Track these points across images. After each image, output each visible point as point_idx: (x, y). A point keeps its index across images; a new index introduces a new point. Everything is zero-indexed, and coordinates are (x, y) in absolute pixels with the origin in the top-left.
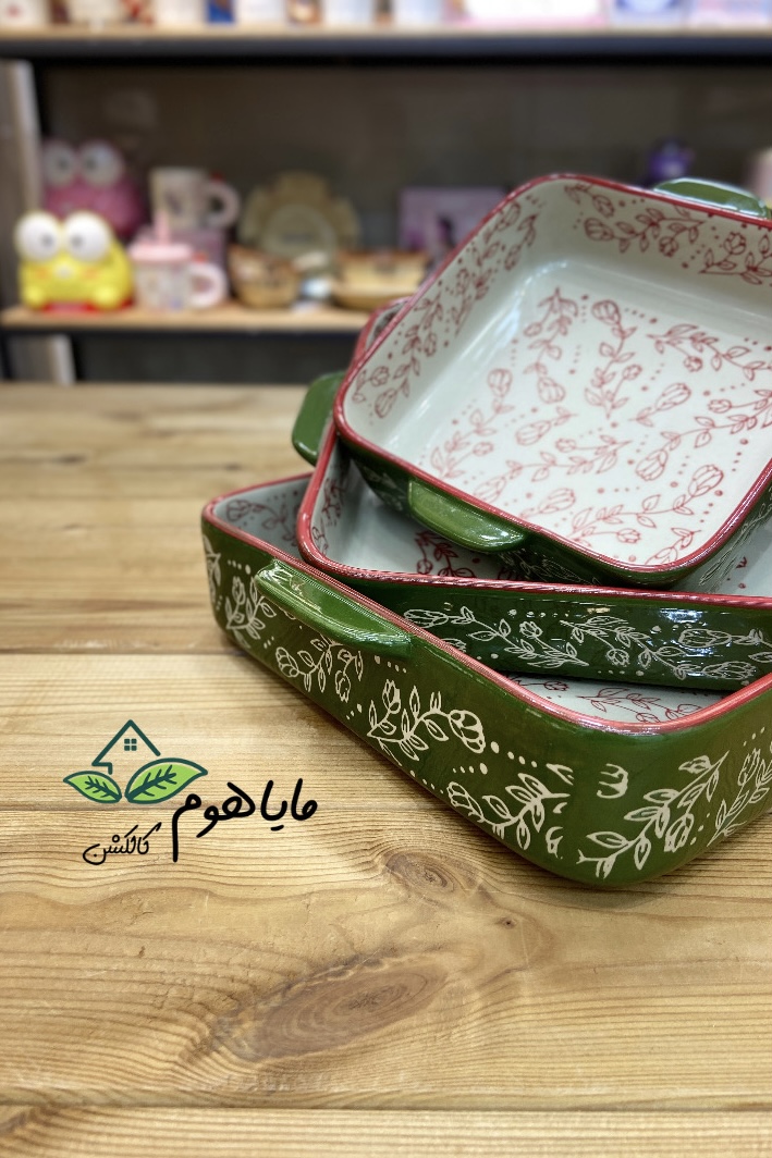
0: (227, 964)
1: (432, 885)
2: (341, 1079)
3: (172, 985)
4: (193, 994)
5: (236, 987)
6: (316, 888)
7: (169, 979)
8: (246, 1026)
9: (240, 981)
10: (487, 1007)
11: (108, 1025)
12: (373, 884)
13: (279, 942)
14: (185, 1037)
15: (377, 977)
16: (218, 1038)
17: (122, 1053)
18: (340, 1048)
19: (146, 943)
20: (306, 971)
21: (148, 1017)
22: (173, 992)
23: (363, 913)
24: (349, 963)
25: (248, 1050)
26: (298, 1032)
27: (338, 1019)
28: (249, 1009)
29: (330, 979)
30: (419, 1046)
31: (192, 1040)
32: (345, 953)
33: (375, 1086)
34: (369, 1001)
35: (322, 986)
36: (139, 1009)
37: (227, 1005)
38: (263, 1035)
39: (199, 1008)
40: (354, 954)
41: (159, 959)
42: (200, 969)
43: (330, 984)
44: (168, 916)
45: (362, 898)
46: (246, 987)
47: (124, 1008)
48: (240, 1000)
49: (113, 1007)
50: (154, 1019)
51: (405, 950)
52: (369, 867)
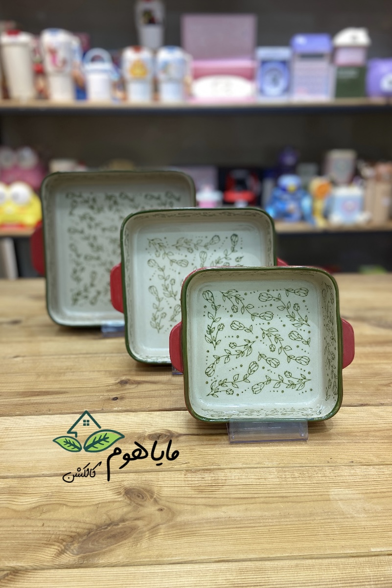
0: (70, 527)
1: (139, 499)
2: (103, 559)
3: (53, 534)
4: (59, 537)
5: (73, 534)
6: (101, 502)
7: (51, 532)
8: (75, 545)
9: (74, 532)
11: (33, 547)
12: (120, 499)
13: (87, 519)
14: (57, 549)
15: (118, 528)
16: (67, 549)
17: (37, 555)
18: (104, 550)
19: (45, 522)
20: (95, 528)
21: (45, 544)
22: (53, 536)
23: (115, 509)
24: (109, 525)
25: (75, 552)
26: (91, 546)
27: (103, 542)
28: (77, 540)
29: (102, 530)
30: (127, 548)
31: (59, 550)
32: (108, 522)
33: (113, 560)
35: (100, 533)
36: (43, 542)
37: (69, 539)
38: (80, 548)
39: (61, 541)
40: (111, 522)
41: (49, 526)
42: (61, 529)
43: (102, 532)
44: (52, 513)
45: (116, 504)
46: (76, 534)
47: (38, 542)
48: (74, 538)
49: (34, 541)
50: (47, 544)
51: (127, 520)
52: (119, 493)
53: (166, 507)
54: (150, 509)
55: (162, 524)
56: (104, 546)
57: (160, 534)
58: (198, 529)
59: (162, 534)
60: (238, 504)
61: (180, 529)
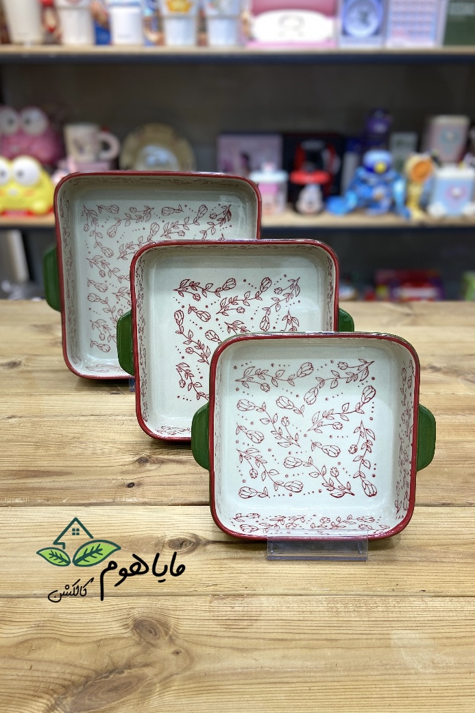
0: (64, 673)
3: (42, 682)
4: (49, 686)
5: (66, 683)
6: (103, 637)
7: (41, 679)
8: (68, 699)
9: (68, 680)
11: (17, 699)
12: (126, 635)
13: (85, 663)
14: (45, 704)
16: (58, 705)
19: (33, 663)
22: (42, 685)
24: (111, 672)
25: (68, 709)
28: (71, 692)
29: (103, 679)
30: (131, 707)
31: (48, 705)
34: (116, 689)
36: (29, 692)
37: (61, 690)
39: (51, 692)
40: (114, 668)
41: (37, 670)
42: (53, 675)
43: (103, 681)
44: (42, 651)
45: (121, 641)
46: (70, 683)
47: (23, 692)
48: (67, 688)
49: (18, 691)
50: (34, 696)
51: (135, 666)
52: (127, 626)
53: (184, 649)
54: (164, 651)
55: (177, 674)
56: (105, 702)
59: (176, 688)
60: (274, 649)
61: (199, 682)
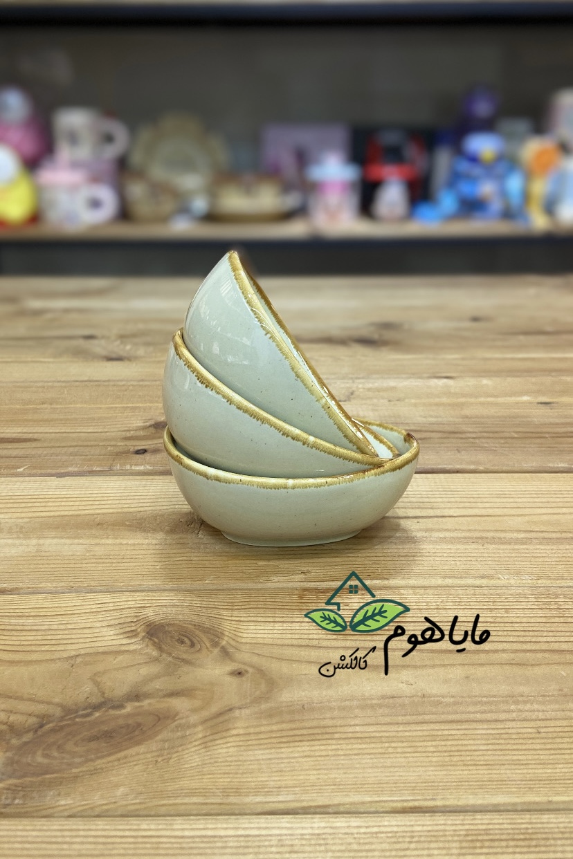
2: (68, 795)
10: (205, 737)
12: (132, 648)
13: (42, 692)
18: (74, 770)
24: (96, 707)
26: (40, 759)
27: (77, 749)
29: (77, 720)
30: (141, 768)
33: (97, 799)
34: (108, 735)
38: (10, 762)
40: (103, 700)
43: (77, 723)
45: (120, 658)
51: (147, 696)
52: (132, 634)
53: (253, 667)
54: (211, 670)
55: (240, 708)
56: (77, 760)
57: (234, 732)
58: (339, 722)
59: (241, 731)
61: (291, 721)
